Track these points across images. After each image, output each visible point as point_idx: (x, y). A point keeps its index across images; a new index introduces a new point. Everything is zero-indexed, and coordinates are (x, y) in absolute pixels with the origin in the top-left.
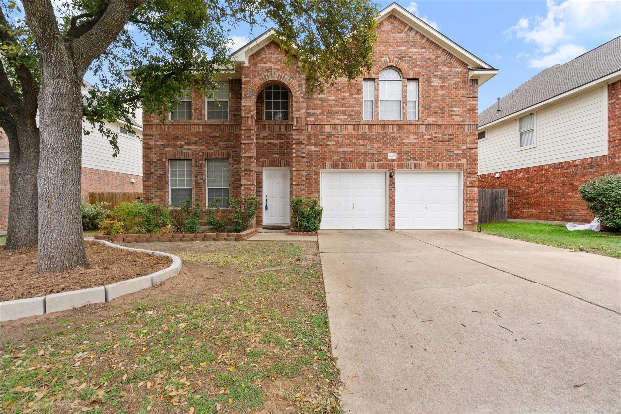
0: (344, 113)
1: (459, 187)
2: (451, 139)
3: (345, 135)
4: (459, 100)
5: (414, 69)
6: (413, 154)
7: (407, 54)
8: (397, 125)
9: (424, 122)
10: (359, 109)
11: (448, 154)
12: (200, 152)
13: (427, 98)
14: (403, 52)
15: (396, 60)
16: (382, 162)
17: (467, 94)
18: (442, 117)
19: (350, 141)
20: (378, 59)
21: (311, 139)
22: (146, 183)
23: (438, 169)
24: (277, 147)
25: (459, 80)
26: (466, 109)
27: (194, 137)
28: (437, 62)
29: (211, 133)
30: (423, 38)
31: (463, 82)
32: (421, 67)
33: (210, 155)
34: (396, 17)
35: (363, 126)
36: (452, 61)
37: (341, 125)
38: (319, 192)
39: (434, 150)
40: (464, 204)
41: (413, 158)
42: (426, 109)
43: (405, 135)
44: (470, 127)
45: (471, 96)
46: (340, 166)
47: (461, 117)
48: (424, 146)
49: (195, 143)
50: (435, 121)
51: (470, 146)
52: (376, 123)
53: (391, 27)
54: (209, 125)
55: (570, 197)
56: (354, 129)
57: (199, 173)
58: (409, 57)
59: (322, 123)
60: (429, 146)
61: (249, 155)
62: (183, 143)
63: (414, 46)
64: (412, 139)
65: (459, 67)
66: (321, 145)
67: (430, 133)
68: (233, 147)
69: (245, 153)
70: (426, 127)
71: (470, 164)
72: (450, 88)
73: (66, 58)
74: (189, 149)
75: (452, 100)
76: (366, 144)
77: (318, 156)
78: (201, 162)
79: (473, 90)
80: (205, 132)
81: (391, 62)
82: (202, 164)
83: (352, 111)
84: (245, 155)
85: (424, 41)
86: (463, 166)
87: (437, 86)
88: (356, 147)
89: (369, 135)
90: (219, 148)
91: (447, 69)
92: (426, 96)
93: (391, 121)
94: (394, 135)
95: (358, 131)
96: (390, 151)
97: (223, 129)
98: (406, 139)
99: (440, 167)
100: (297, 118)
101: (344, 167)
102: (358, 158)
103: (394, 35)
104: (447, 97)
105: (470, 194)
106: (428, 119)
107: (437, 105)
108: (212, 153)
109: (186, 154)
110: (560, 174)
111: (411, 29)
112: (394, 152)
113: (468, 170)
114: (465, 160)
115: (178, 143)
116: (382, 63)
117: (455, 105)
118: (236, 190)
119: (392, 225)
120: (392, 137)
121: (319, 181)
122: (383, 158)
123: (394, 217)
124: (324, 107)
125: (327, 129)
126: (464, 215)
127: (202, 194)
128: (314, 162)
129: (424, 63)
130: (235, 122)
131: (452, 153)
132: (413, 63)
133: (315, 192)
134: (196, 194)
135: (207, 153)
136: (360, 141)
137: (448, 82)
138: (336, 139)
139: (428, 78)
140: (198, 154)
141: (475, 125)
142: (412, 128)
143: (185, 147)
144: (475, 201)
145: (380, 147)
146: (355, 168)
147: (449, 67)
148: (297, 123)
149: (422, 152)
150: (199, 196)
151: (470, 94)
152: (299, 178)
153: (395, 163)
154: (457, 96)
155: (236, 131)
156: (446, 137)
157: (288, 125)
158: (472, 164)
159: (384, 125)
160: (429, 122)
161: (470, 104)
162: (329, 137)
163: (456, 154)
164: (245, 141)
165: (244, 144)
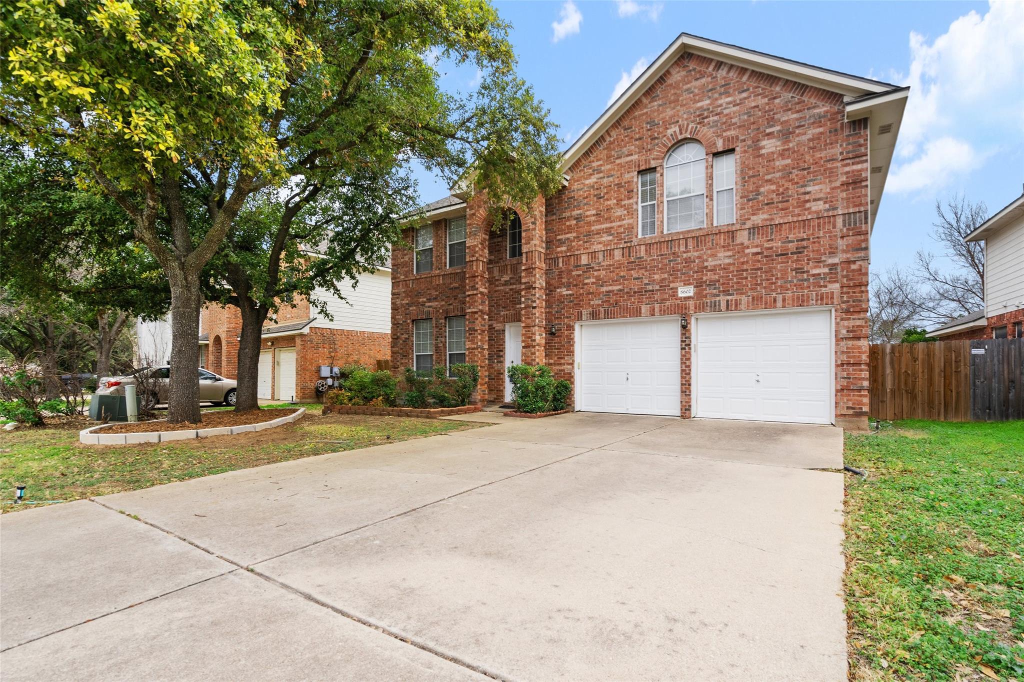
0: (608, 231)
1: (830, 339)
2: (804, 248)
3: (610, 265)
4: (822, 169)
5: (724, 134)
6: (723, 284)
7: (712, 112)
8: (693, 238)
9: (745, 224)
10: (631, 221)
11: (796, 277)
12: (440, 308)
13: (752, 179)
14: (705, 110)
15: (692, 127)
16: (668, 303)
17: (841, 153)
18: (782, 209)
19: (618, 274)
20: (662, 133)
21: (562, 278)
23: (775, 307)
25: (821, 130)
26: (838, 184)
27: (435, 291)
28: (772, 108)
29: (451, 284)
30: (744, 74)
31: (830, 132)
32: (739, 127)
33: (449, 312)
34: (693, 54)
35: (637, 247)
36: (805, 98)
37: (604, 251)
38: (573, 355)
39: (766, 272)
40: (836, 374)
41: (724, 291)
42: (749, 200)
43: (709, 252)
44: (849, 218)
45: (851, 155)
46: (602, 315)
47: (825, 203)
48: (745, 267)
49: (436, 299)
50: (767, 220)
51: (849, 256)
52: (657, 240)
53: (684, 73)
54: (449, 274)
56: (623, 255)
57: (440, 334)
58: (717, 115)
59: (576, 253)
60: (756, 267)
61: (474, 310)
62: (425, 299)
63: (726, 93)
64: (723, 257)
65: (820, 103)
66: (576, 285)
67: (757, 241)
69: (470, 308)
70: (750, 233)
71: (848, 293)
72: (802, 149)
74: (430, 307)
75: (806, 172)
76: (641, 276)
77: (571, 301)
78: (441, 321)
79: (855, 143)
80: (444, 284)
81: (683, 132)
82: (442, 323)
83: (620, 226)
84: (470, 310)
85: (745, 78)
86: (832, 298)
87: (772, 153)
88: (625, 282)
89: (646, 261)
91: (795, 116)
92: (749, 177)
93: (682, 233)
94: (689, 254)
95: (629, 256)
96: (682, 284)
98: (710, 259)
99: (779, 303)
100: (526, 253)
101: (608, 315)
102: (629, 300)
103: (689, 86)
104: (793, 168)
105: (849, 352)
106: (753, 218)
107: (773, 187)
108: (451, 308)
109: (428, 313)
111: (719, 65)
112: (690, 284)
113: (844, 306)
114: (837, 285)
115: (421, 300)
116: (668, 139)
117: (811, 180)
119: (686, 410)
120: (686, 259)
121: (573, 339)
122: (670, 296)
123: (690, 395)
124: (580, 227)
125: (584, 260)
126: (837, 395)
127: (442, 360)
128: (567, 311)
129: (746, 117)
131: (805, 276)
132: (724, 123)
133: (568, 355)
134: (436, 360)
135: (447, 309)
136: (632, 272)
137: (797, 139)
138: (596, 273)
139: (753, 142)
140: (438, 311)
141: (860, 212)
142: (721, 240)
144: (863, 367)
145: (665, 279)
146: (624, 317)
147: (798, 112)
148: (527, 261)
149: (742, 279)
150: (440, 363)
151: (848, 153)
152: (529, 337)
153: (691, 303)
154: (816, 163)
156: (792, 246)
158: (854, 292)
159: (670, 242)
160: (756, 222)
161: (847, 173)
162: (587, 272)
163: (814, 275)
164: (469, 293)
165: (469, 296)
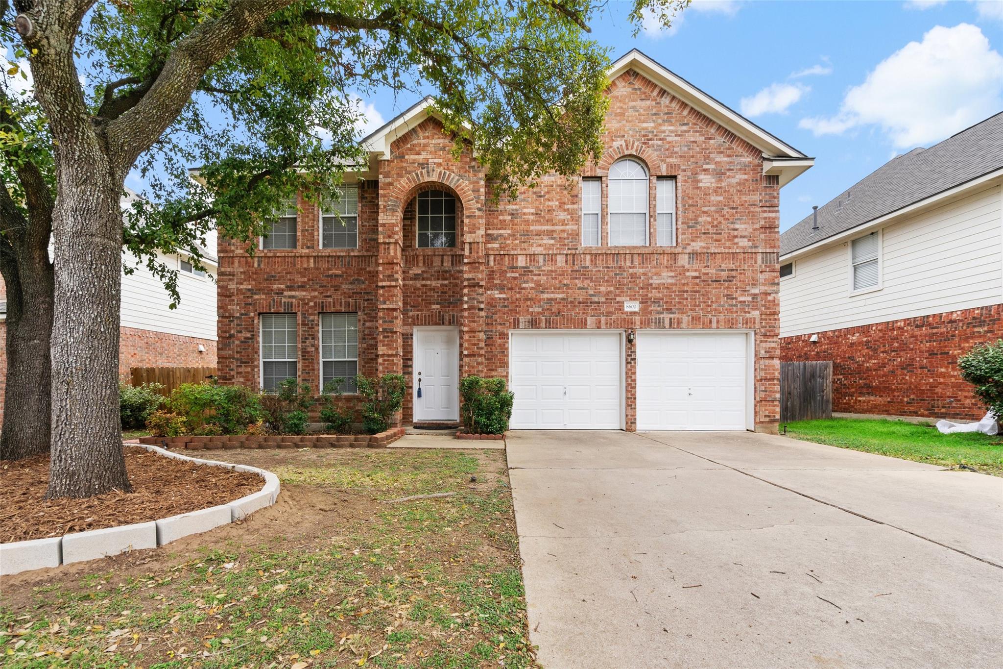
0: (550, 234)
1: (747, 358)
2: (734, 277)
3: (552, 271)
4: (747, 211)
5: (668, 160)
6: (667, 302)
7: (656, 135)
8: (639, 254)
9: (685, 248)
10: (575, 227)
11: (727, 302)
12: (310, 300)
13: (691, 208)
14: (650, 132)
15: (638, 146)
16: (614, 317)
17: (761, 201)
18: (716, 240)
19: (560, 282)
20: (607, 143)
21: (493, 279)
22: (223, 353)
23: (711, 328)
24: (438, 292)
25: (746, 177)
26: (758, 226)
27: (301, 277)
28: (708, 147)
29: (329, 269)
30: (684, 108)
31: (753, 181)
32: (681, 157)
33: (326, 307)
34: (638, 74)
35: (582, 256)
36: (734, 146)
37: (545, 255)
38: (508, 367)
39: (703, 295)
40: (755, 388)
41: (667, 309)
42: (689, 227)
43: (654, 270)
44: (766, 257)
45: (768, 204)
46: (543, 324)
47: (749, 240)
48: (686, 288)
49: (302, 287)
50: (704, 248)
51: (766, 288)
52: (604, 252)
53: (630, 89)
54: (325, 256)
55: (943, 375)
56: (566, 261)
57: (309, 335)
58: (660, 139)
59: (513, 252)
60: (695, 289)
62: (283, 286)
63: (669, 121)
64: (666, 277)
65: (746, 154)
66: (511, 289)
67: (696, 266)
68: (364, 293)
69: (385, 303)
70: (690, 258)
71: (766, 320)
72: (731, 190)
73: (97, 153)
74: (293, 297)
75: (734, 211)
76: (586, 286)
77: (505, 306)
78: (311, 318)
79: (770, 194)
80: (317, 269)
81: (630, 148)
82: (313, 321)
83: (564, 231)
84: (385, 306)
85: (685, 112)
86: (754, 323)
87: (708, 188)
88: (569, 291)
89: (592, 271)
90: (341, 295)
91: (726, 159)
92: (689, 206)
93: (629, 248)
94: (635, 270)
95: (574, 264)
96: (628, 298)
97: (349, 262)
98: (655, 277)
99: (714, 325)
100: (470, 243)
101: (549, 324)
102: (573, 310)
103: (633, 104)
104: (725, 206)
105: (766, 370)
106: (693, 244)
107: (709, 219)
108: (330, 302)
109: (288, 305)
110: (925, 336)
111: (663, 92)
112: (635, 299)
113: (763, 330)
114: (757, 313)
115: (275, 287)
116: (614, 150)
117: (739, 219)
118: (370, 363)
119: (631, 423)
120: (631, 274)
121: (507, 349)
122: (616, 309)
123: (635, 408)
124: (516, 225)
125: (521, 262)
126: (756, 406)
127: (313, 370)
128: (500, 317)
129: (686, 149)
130: (367, 251)
131: (734, 301)
132: (667, 150)
133: (501, 367)
134: (303, 370)
135: (322, 302)
136: (577, 281)
137: (728, 180)
138: (535, 278)
139: (692, 174)
140: (307, 304)
141: (774, 253)
142: (665, 260)
143: (286, 293)
144: (776, 382)
145: (610, 292)
146: (567, 327)
147: (729, 156)
148: (471, 253)
149: (683, 299)
150: (309, 373)
151: (766, 201)
153: (637, 319)
154: (742, 205)
155: (369, 266)
156: (724, 275)
157: (456, 255)
158: (770, 320)
159: (617, 254)
160: (695, 248)
161: (765, 218)
162: (525, 275)
163: (741, 302)
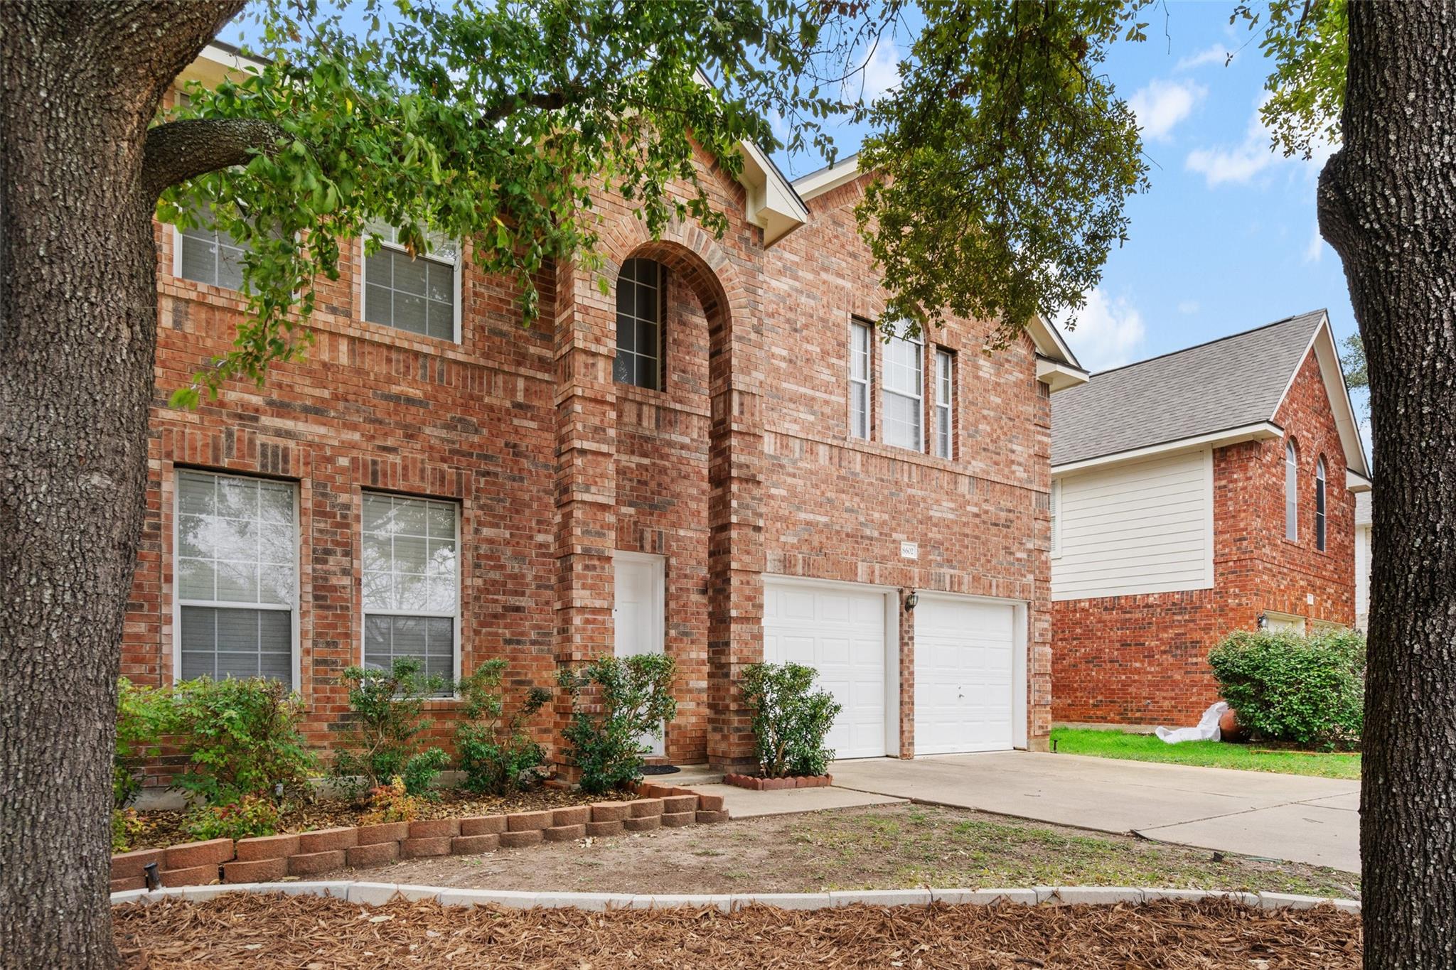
0: (809, 403)
2: (1011, 521)
3: (811, 472)
4: (1023, 427)
5: (948, 323)
6: (947, 549)
8: (917, 465)
9: (965, 466)
10: (843, 401)
11: (1005, 557)
12: (337, 451)
13: (971, 407)
16: (889, 565)
17: (1035, 416)
18: (996, 463)
19: (823, 493)
20: (882, 268)
23: (991, 595)
24: (631, 480)
25: (1022, 376)
26: (1032, 452)
27: (314, 386)
29: (390, 380)
31: (1028, 384)
33: (385, 475)
35: (851, 452)
37: (801, 439)
39: (983, 544)
40: (1028, 687)
41: (948, 561)
42: (968, 435)
43: (933, 495)
44: (1039, 497)
45: (1041, 423)
46: (799, 569)
47: (1025, 471)
48: (966, 530)
49: (316, 412)
50: (984, 471)
51: (1039, 543)
52: (878, 451)
54: (380, 345)
56: (831, 458)
57: (337, 543)
60: (975, 534)
62: (257, 400)
64: (946, 509)
65: (1022, 344)
67: (976, 498)
68: (478, 455)
71: (1039, 588)
72: (1009, 392)
74: (288, 434)
75: (1011, 424)
76: (856, 507)
78: (343, 498)
79: (1043, 409)
80: (359, 372)
82: (347, 507)
83: (827, 402)
86: (1029, 592)
87: (988, 381)
88: (834, 512)
89: (863, 482)
90: (423, 451)
92: (968, 402)
94: (913, 491)
95: (840, 465)
96: (905, 536)
97: (441, 375)
98: (935, 507)
99: (994, 591)
100: (740, 393)
102: (839, 546)
104: (1003, 413)
105: (1039, 660)
107: (989, 429)
108: (394, 465)
109: (275, 455)
112: (913, 539)
113: (1036, 603)
114: (1032, 577)
115: (232, 396)
117: (1015, 437)
118: (490, 625)
120: (909, 497)
122: (892, 553)
123: (913, 720)
125: (769, 444)
126: (1030, 712)
127: (348, 635)
130: (486, 356)
131: (1012, 558)
134: (318, 634)
135: (374, 463)
136: (844, 496)
137: (1006, 376)
138: (789, 480)
139: (972, 354)
140: (330, 460)
141: (1045, 492)
143: (265, 420)
144: (1048, 678)
145: (885, 522)
146: (831, 578)
148: (742, 413)
149: (964, 546)
150: (335, 644)
151: (1039, 418)
152: (749, 598)
153: (916, 571)
154: (1019, 417)
155: (489, 393)
156: (1003, 516)
157: (665, 409)
158: (1043, 588)
159: (893, 459)
161: (1039, 442)
162: (774, 471)
163: (1018, 559)
164: (587, 445)
165: (583, 452)
